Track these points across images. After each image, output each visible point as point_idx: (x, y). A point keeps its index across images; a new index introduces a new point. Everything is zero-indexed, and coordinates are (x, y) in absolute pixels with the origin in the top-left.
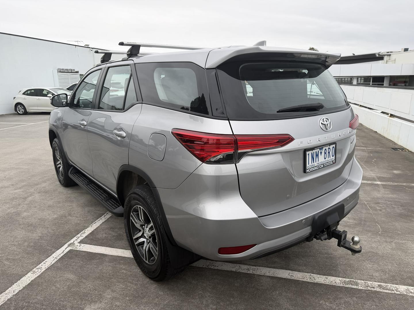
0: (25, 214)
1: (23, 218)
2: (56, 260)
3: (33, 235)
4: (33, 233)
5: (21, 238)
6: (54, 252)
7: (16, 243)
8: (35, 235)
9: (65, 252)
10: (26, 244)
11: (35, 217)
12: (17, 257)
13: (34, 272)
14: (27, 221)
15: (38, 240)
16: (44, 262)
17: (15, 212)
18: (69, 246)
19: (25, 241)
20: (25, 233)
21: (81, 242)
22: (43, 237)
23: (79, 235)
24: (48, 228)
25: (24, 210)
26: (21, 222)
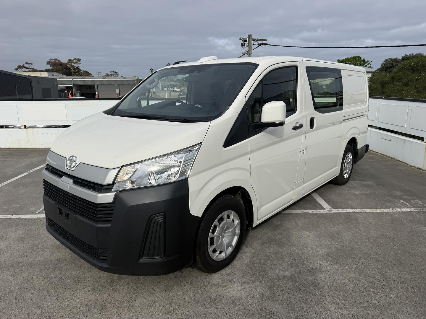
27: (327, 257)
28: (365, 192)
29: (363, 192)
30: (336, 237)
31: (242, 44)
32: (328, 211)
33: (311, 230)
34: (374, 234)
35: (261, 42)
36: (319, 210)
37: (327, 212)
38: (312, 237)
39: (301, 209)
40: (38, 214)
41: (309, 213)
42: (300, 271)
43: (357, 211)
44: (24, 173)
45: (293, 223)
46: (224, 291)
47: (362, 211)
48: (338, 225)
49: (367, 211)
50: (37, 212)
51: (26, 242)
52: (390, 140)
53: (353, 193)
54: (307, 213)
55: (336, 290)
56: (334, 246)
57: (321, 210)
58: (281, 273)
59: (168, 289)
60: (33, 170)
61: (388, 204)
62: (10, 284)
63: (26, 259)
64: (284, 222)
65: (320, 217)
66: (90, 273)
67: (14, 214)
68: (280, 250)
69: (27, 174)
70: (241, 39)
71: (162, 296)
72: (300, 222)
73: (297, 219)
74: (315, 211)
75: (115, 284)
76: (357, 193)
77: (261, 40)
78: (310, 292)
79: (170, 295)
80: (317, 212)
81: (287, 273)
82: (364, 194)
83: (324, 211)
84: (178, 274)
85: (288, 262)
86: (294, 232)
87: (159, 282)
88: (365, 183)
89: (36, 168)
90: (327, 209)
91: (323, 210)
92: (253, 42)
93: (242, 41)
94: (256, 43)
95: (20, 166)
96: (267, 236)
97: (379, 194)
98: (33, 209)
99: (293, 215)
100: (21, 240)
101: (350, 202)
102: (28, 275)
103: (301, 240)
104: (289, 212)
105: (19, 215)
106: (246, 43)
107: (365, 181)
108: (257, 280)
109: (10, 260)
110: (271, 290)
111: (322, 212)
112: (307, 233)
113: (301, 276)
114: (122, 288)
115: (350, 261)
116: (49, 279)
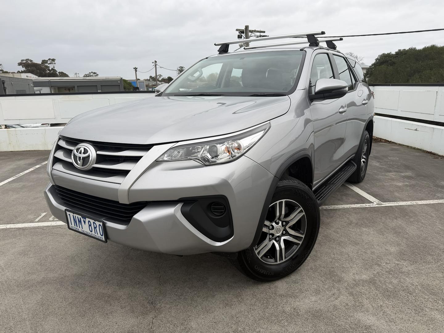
0: (393, 249)
1: (399, 245)
2: (398, 202)
3: (401, 223)
4: (400, 225)
5: (413, 226)
6: (395, 206)
7: (420, 224)
8: (400, 223)
9: (388, 203)
10: (412, 220)
11: (385, 240)
12: (424, 215)
13: (417, 203)
14: (397, 239)
15: (399, 218)
16: (406, 204)
17: (403, 260)
18: (382, 204)
19: (411, 222)
20: (408, 228)
21: (370, 202)
22: (394, 218)
23: (368, 206)
24: (383, 223)
25: (390, 257)
26: (404, 241)
27: (401, 255)
28: (407, 183)
29: (405, 183)
30: (400, 233)
31: (239, 36)
32: (377, 204)
33: (369, 226)
34: (440, 227)
35: (258, 34)
36: (367, 204)
37: (377, 206)
38: (374, 234)
39: (347, 204)
40: (38, 222)
41: (358, 208)
42: (378, 273)
43: (409, 203)
44: (12, 178)
45: (346, 219)
46: (298, 303)
47: (414, 203)
48: (396, 219)
49: (420, 202)
50: (37, 220)
51: (31, 256)
52: (416, 130)
53: (396, 185)
54: (356, 207)
55: (430, 294)
56: (404, 243)
57: (369, 204)
58: (357, 277)
59: (227, 305)
60: (22, 174)
61: (439, 195)
62: (20, 310)
63: (34, 276)
64: (335, 218)
65: (373, 212)
66: (122, 290)
67: (8, 224)
68: (344, 250)
69: (15, 178)
70: (237, 30)
71: (223, 314)
72: (353, 218)
73: (348, 215)
74: (364, 205)
75: (158, 302)
76: (400, 184)
77: (258, 32)
78: (402, 298)
79: (234, 312)
80: (366, 207)
81: (364, 277)
82: (407, 186)
83: (373, 205)
84: (234, 285)
85: (360, 264)
86: (351, 230)
87: (213, 296)
88: (403, 174)
89: (25, 171)
90: (375, 203)
91: (371, 204)
92: (250, 34)
93: (239, 33)
94: (253, 35)
95: (5, 170)
96: (322, 235)
97: (424, 185)
98: (31, 217)
99: (341, 210)
100: (24, 253)
101: (397, 194)
102: (41, 297)
103: (363, 238)
104: (335, 208)
105: (15, 225)
106: (243, 34)
107: (402, 173)
108: (333, 287)
109: (14, 280)
110: (354, 298)
111: (372, 206)
112: (366, 229)
113: (382, 279)
114: (168, 306)
115: (429, 258)
116: (70, 301)
